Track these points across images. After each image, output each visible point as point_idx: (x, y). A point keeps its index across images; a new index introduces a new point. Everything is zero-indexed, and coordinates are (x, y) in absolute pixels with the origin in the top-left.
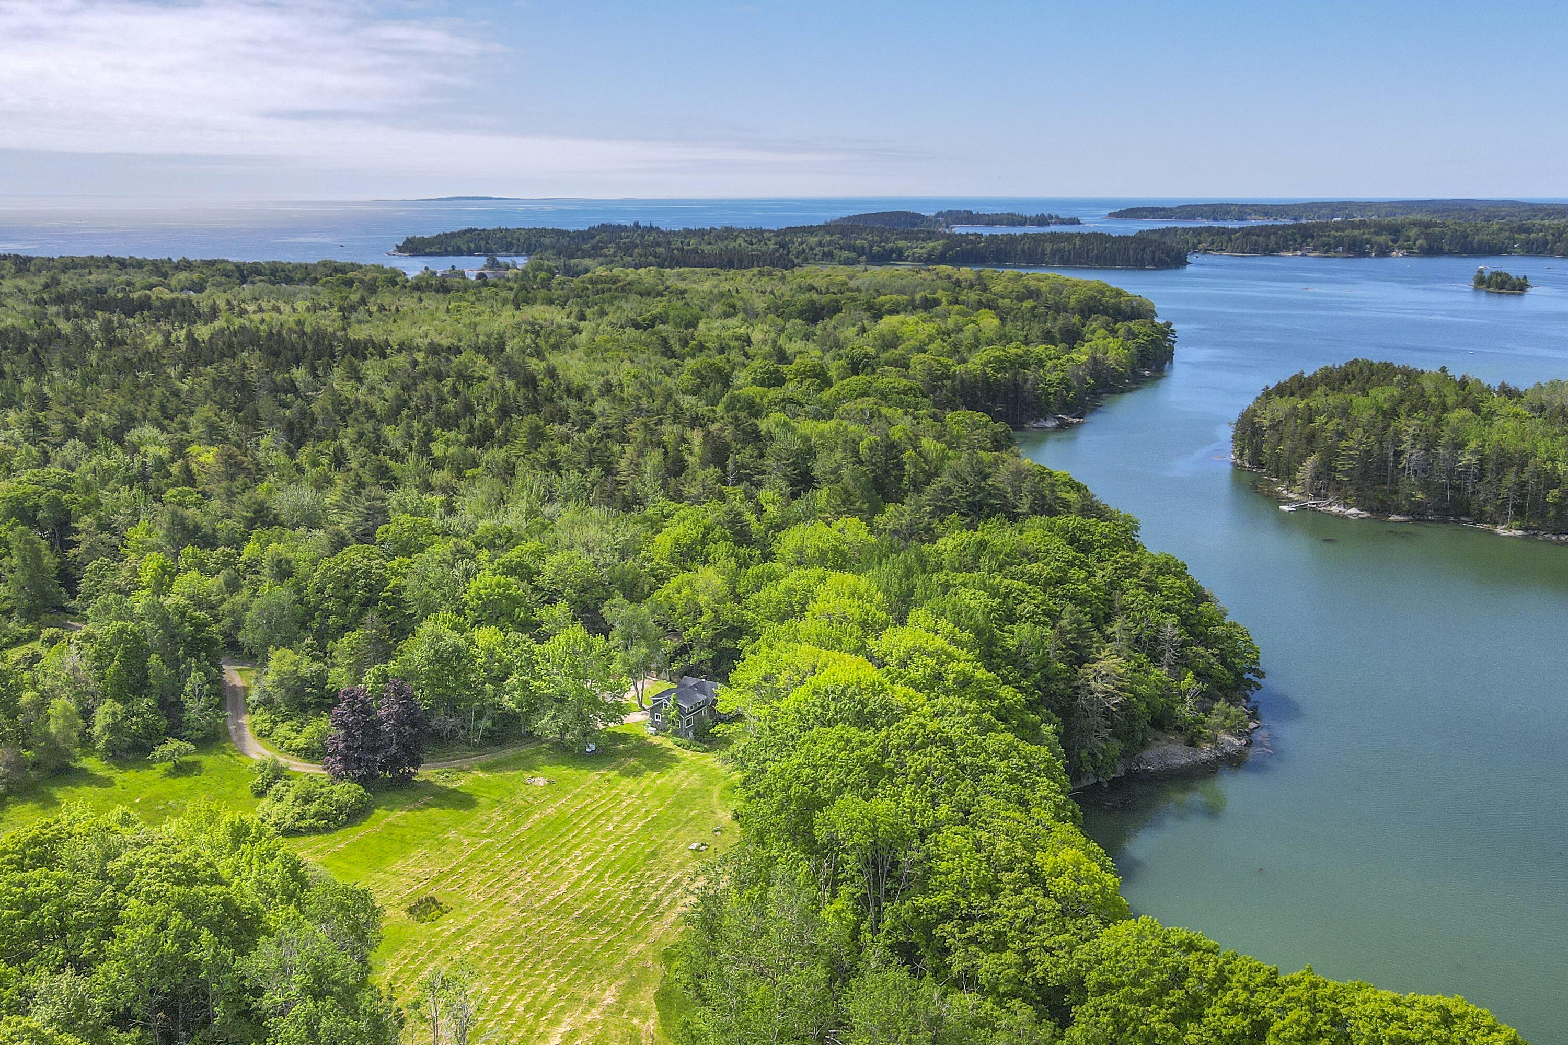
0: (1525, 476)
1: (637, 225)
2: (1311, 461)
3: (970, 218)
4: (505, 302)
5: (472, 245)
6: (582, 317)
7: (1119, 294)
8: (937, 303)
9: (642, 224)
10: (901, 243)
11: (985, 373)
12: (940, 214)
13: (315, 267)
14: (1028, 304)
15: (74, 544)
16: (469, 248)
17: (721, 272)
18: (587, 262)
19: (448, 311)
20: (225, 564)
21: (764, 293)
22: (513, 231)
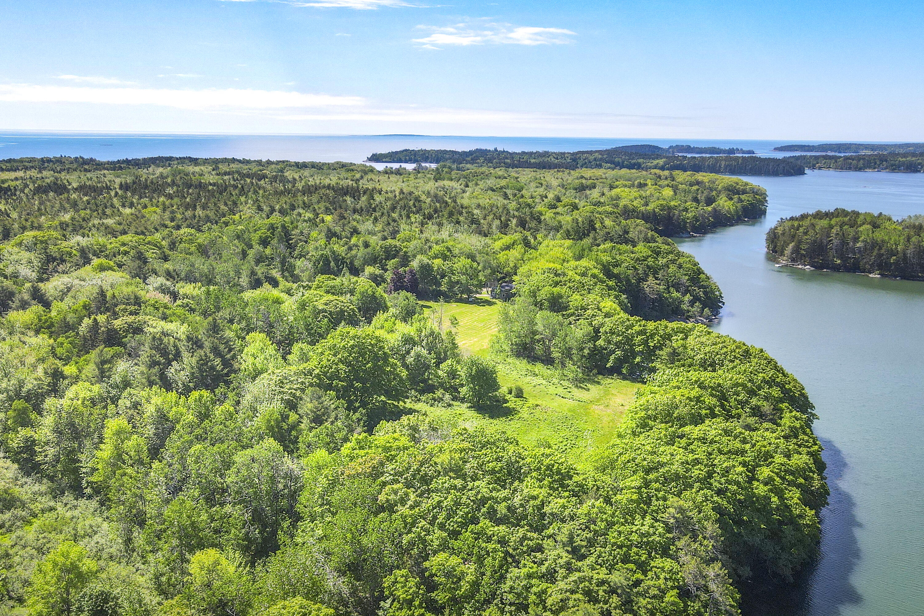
0: (882, 251)
1: (496, 150)
2: (791, 245)
3: (689, 149)
4: (430, 179)
5: (407, 158)
6: (467, 186)
7: (747, 184)
8: (646, 185)
9: (499, 149)
10: (641, 161)
11: (654, 211)
12: (671, 147)
13: (333, 164)
14: (695, 188)
15: (291, 239)
16: (406, 159)
17: (538, 170)
18: (468, 166)
19: (403, 182)
20: (347, 244)
21: (557, 179)
22: (429, 151)
